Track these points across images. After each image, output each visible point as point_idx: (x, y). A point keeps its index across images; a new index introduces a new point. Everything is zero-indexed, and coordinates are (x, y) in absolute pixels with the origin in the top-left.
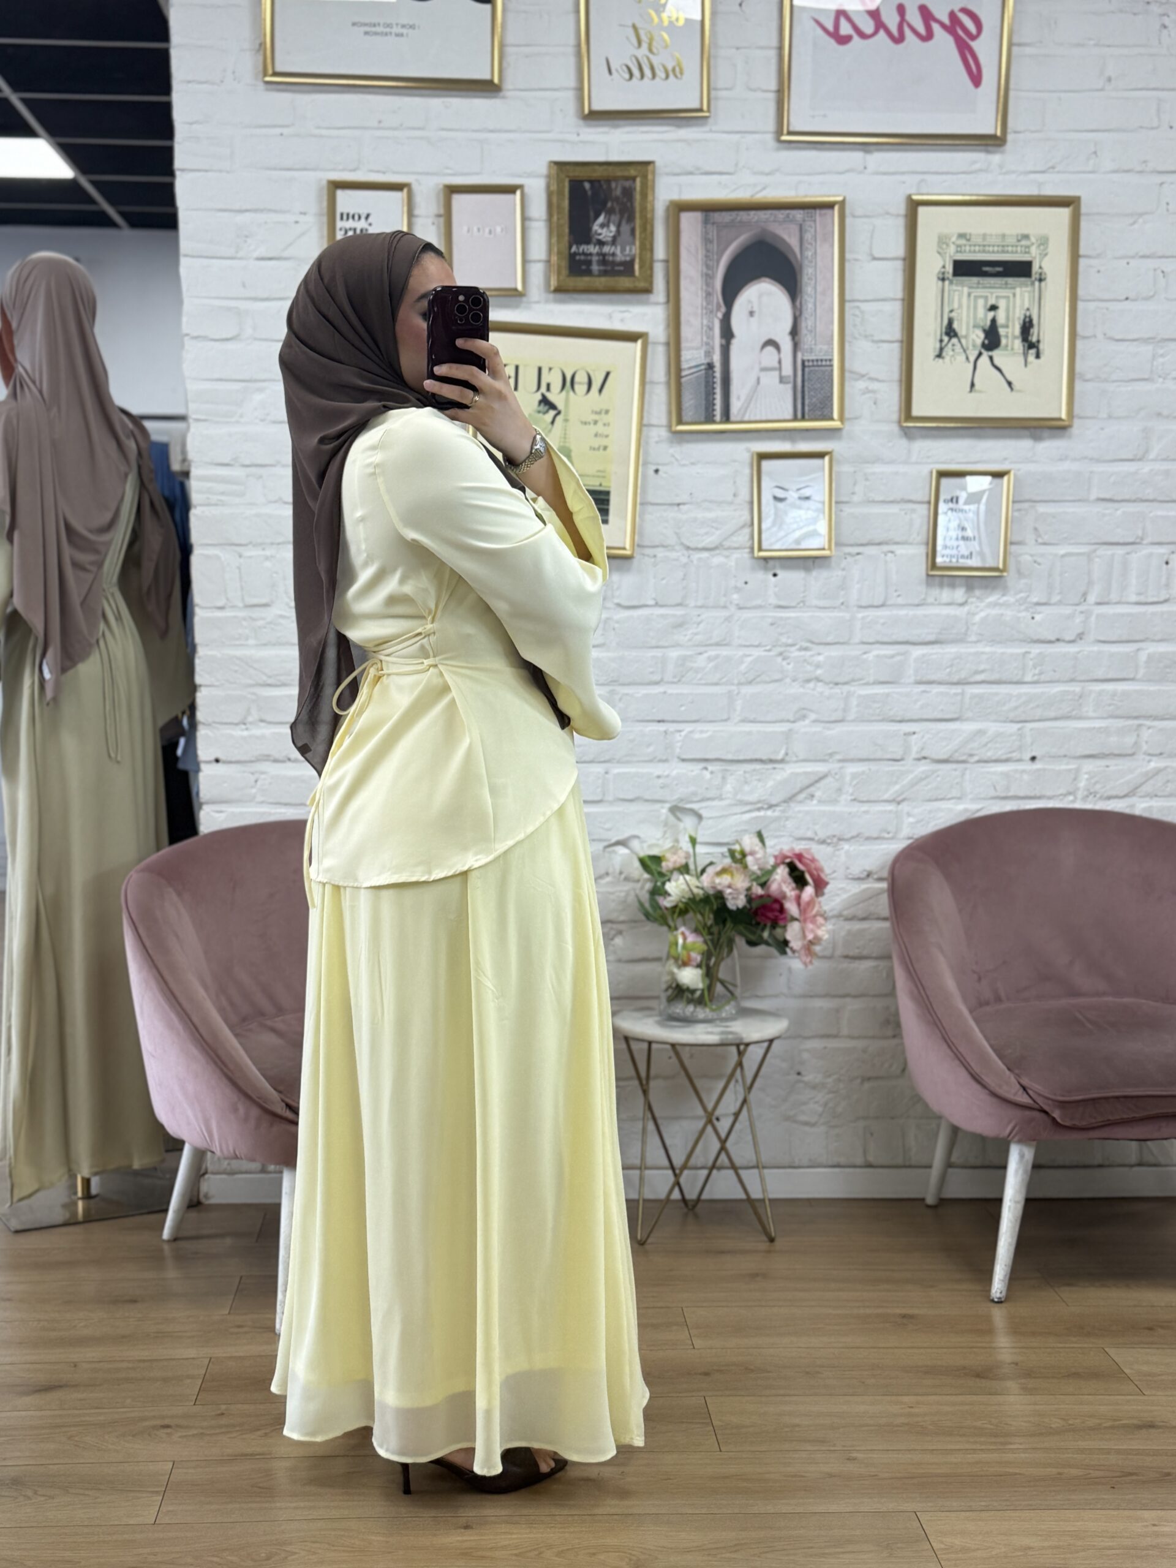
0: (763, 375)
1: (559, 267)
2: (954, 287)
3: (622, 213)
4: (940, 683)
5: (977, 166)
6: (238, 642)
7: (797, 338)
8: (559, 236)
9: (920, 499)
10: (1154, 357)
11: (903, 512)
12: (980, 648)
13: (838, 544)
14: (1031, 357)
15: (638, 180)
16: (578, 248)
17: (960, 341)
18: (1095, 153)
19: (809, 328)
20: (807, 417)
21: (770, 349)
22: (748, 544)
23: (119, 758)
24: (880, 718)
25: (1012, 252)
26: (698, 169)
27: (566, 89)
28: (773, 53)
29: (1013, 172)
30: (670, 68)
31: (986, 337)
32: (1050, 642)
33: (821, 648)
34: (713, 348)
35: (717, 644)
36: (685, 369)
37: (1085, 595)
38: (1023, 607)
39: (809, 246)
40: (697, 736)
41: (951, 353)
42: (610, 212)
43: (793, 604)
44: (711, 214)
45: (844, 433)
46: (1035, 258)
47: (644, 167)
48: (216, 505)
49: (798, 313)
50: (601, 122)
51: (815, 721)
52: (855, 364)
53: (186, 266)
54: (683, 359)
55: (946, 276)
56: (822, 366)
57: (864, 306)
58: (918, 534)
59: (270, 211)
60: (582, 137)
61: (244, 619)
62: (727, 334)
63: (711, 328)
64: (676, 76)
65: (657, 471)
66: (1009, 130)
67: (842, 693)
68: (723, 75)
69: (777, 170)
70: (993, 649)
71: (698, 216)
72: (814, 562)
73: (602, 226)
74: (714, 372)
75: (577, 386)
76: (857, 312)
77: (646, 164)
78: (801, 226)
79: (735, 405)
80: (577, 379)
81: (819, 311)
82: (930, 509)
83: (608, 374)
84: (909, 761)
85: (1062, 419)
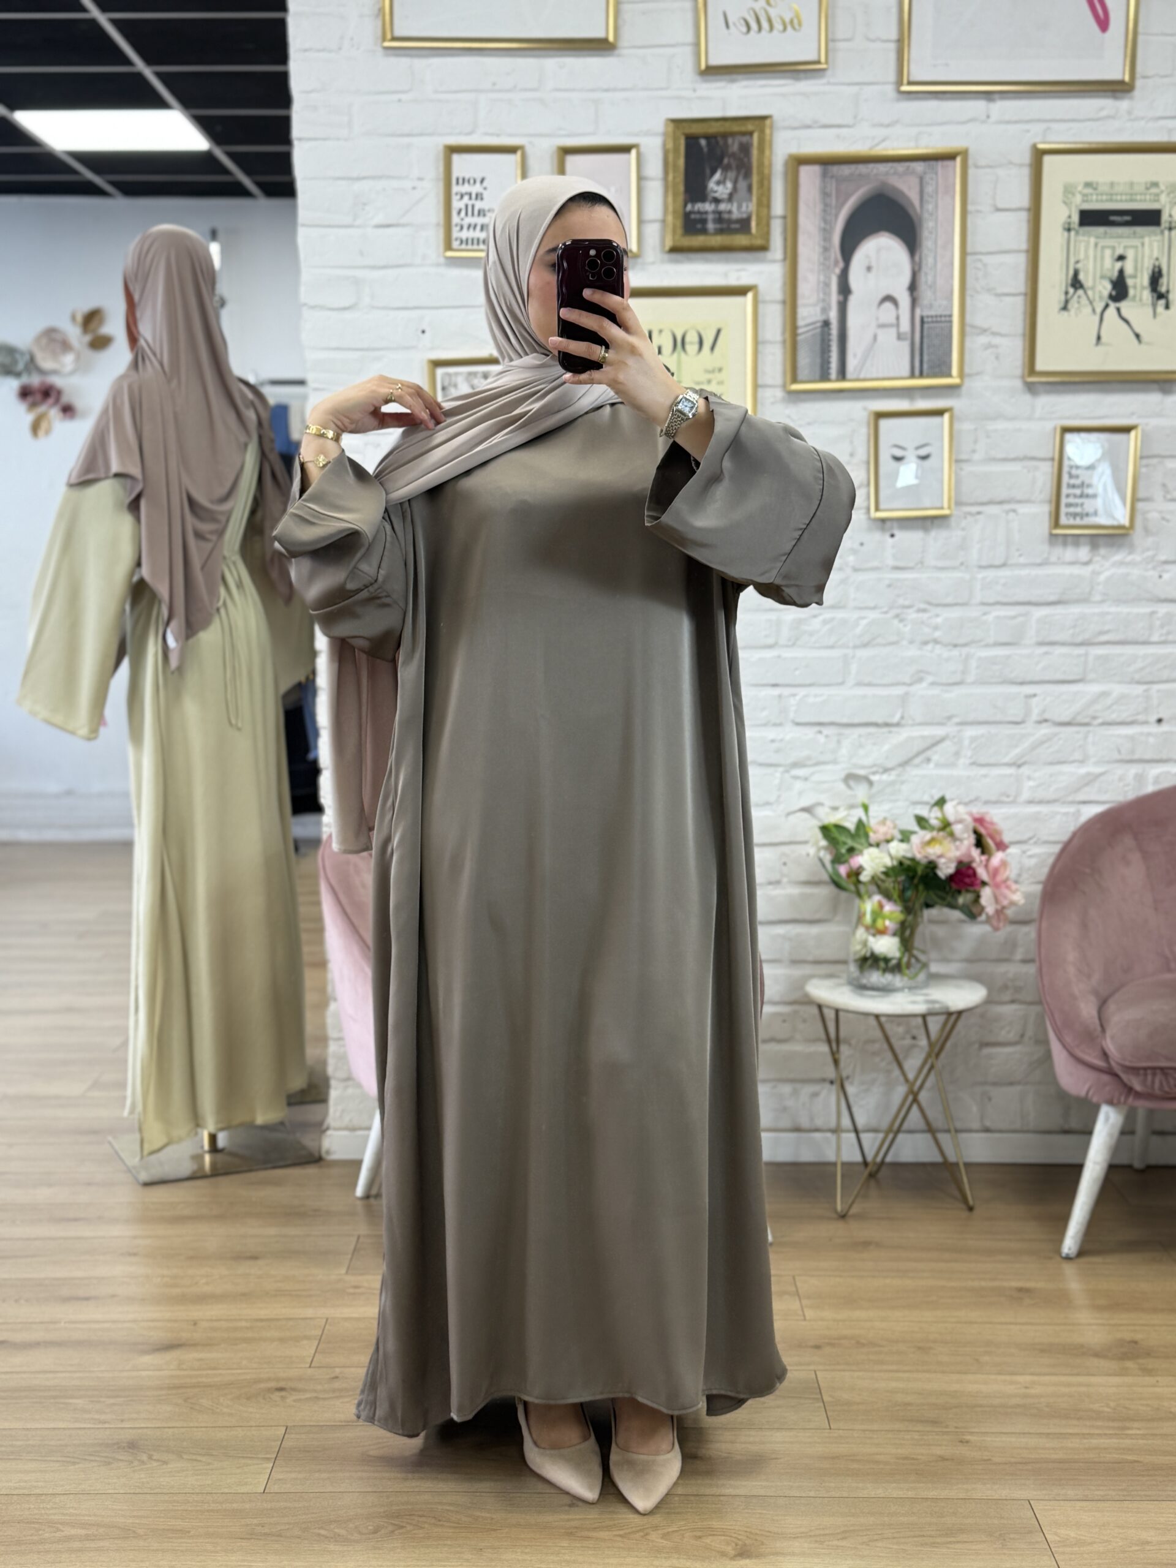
0: (880, 332)
1: (674, 227)
2: (1081, 238)
3: (738, 169)
4: (1063, 644)
5: (1104, 113)
7: (915, 294)
8: (675, 195)
9: (1042, 455)
11: (1026, 470)
12: (1105, 608)
13: (958, 504)
14: (1160, 308)
15: (756, 136)
16: (693, 207)
17: (1086, 293)
19: (929, 283)
20: (925, 372)
21: (888, 305)
22: (866, 504)
23: (240, 725)
24: (1000, 680)
25: (1140, 201)
26: (816, 122)
27: (683, 44)
28: (894, 2)
29: (1142, 118)
30: (787, 20)
33: (938, 610)
34: (830, 305)
35: (833, 607)
36: (801, 327)
38: (1150, 566)
39: (930, 199)
40: (811, 700)
41: (1076, 305)
42: (726, 169)
43: (911, 564)
44: (830, 167)
45: (964, 389)
46: (1165, 206)
47: (761, 119)
49: (916, 268)
50: (718, 77)
51: (933, 684)
52: (976, 318)
53: (302, 234)
54: (799, 316)
55: (1072, 225)
56: (941, 322)
57: (986, 259)
58: (1041, 493)
59: (389, 177)
60: (699, 93)
62: (845, 290)
63: (827, 285)
64: (794, 28)
66: (1138, 75)
67: (961, 655)
68: (842, 26)
69: (897, 122)
70: (1118, 609)
71: (816, 169)
72: (932, 523)
73: (718, 183)
74: (830, 329)
75: (688, 347)
76: (979, 265)
77: (763, 118)
78: (921, 179)
79: (852, 363)
80: (688, 339)
81: (939, 265)
82: (1053, 466)
83: (719, 332)
84: (1029, 723)
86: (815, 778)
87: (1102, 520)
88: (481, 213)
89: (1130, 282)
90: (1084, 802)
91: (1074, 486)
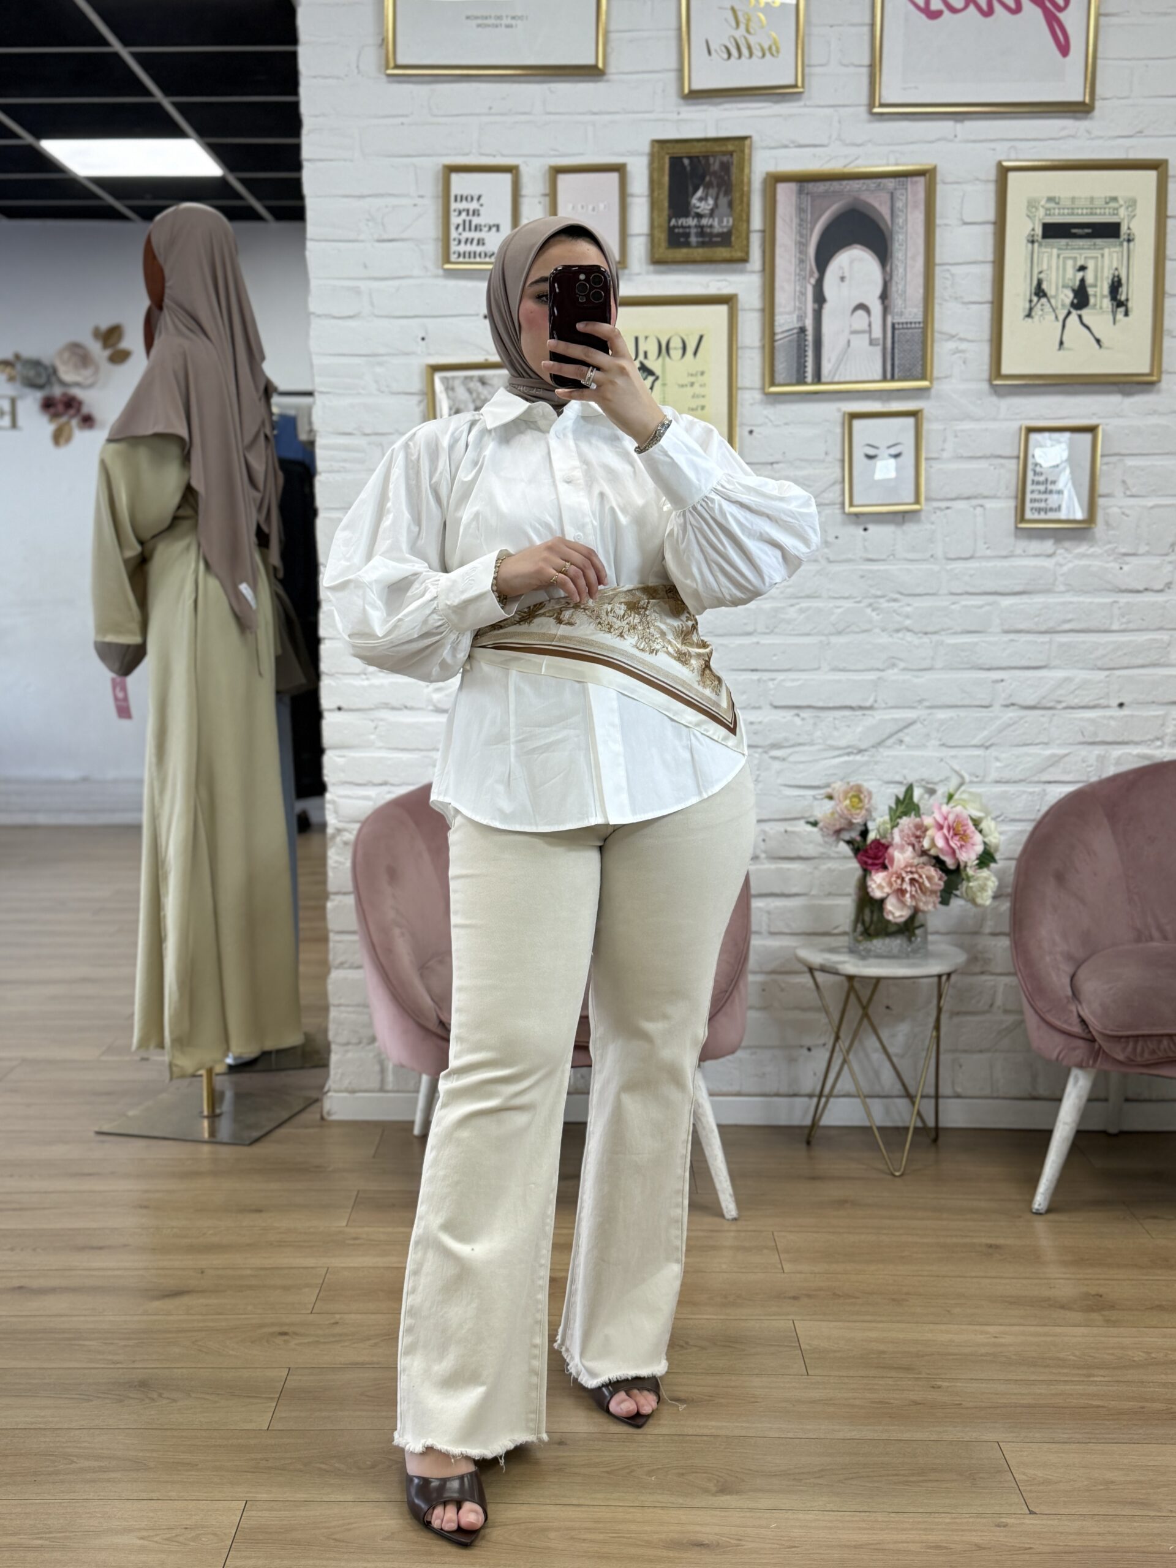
0: (853, 337)
2: (1043, 249)
3: (719, 186)
4: (1028, 632)
5: (1065, 133)
7: (886, 302)
9: (1008, 454)
11: (992, 468)
12: (1069, 598)
13: (928, 499)
15: (735, 155)
16: (677, 221)
17: (1049, 301)
19: (900, 292)
20: (896, 377)
21: (861, 313)
22: (839, 500)
24: (967, 666)
25: (1100, 214)
26: (793, 142)
27: (667, 70)
28: (866, 30)
29: (1101, 137)
30: (766, 47)
31: (1075, 297)
32: (1138, 592)
33: (909, 600)
34: (805, 313)
35: (808, 597)
36: (778, 333)
37: (1173, 546)
38: (1111, 558)
39: (900, 214)
40: (788, 684)
41: (1040, 313)
42: (708, 186)
43: (884, 557)
44: (805, 184)
45: (933, 391)
46: (1124, 219)
47: (741, 141)
48: (339, 471)
49: (888, 278)
50: (700, 101)
51: (904, 669)
52: (946, 325)
53: (312, 248)
54: (777, 323)
55: (1036, 238)
56: (911, 329)
57: (955, 270)
58: (1007, 488)
59: (389, 195)
60: (683, 116)
62: (820, 298)
63: (803, 294)
64: (772, 55)
65: (751, 432)
66: (1097, 97)
67: (931, 642)
68: (816, 53)
69: (870, 141)
70: (1081, 599)
71: (793, 186)
72: (904, 517)
73: (701, 199)
74: (806, 335)
75: (672, 352)
76: (947, 275)
77: (744, 139)
78: (892, 194)
79: (827, 368)
80: (672, 345)
81: (908, 276)
82: (1018, 464)
83: (701, 337)
84: (997, 708)
85: (1150, 374)
86: (792, 759)
87: (1063, 515)
88: (478, 228)
89: (1090, 291)
90: (1049, 782)
91: (1038, 483)
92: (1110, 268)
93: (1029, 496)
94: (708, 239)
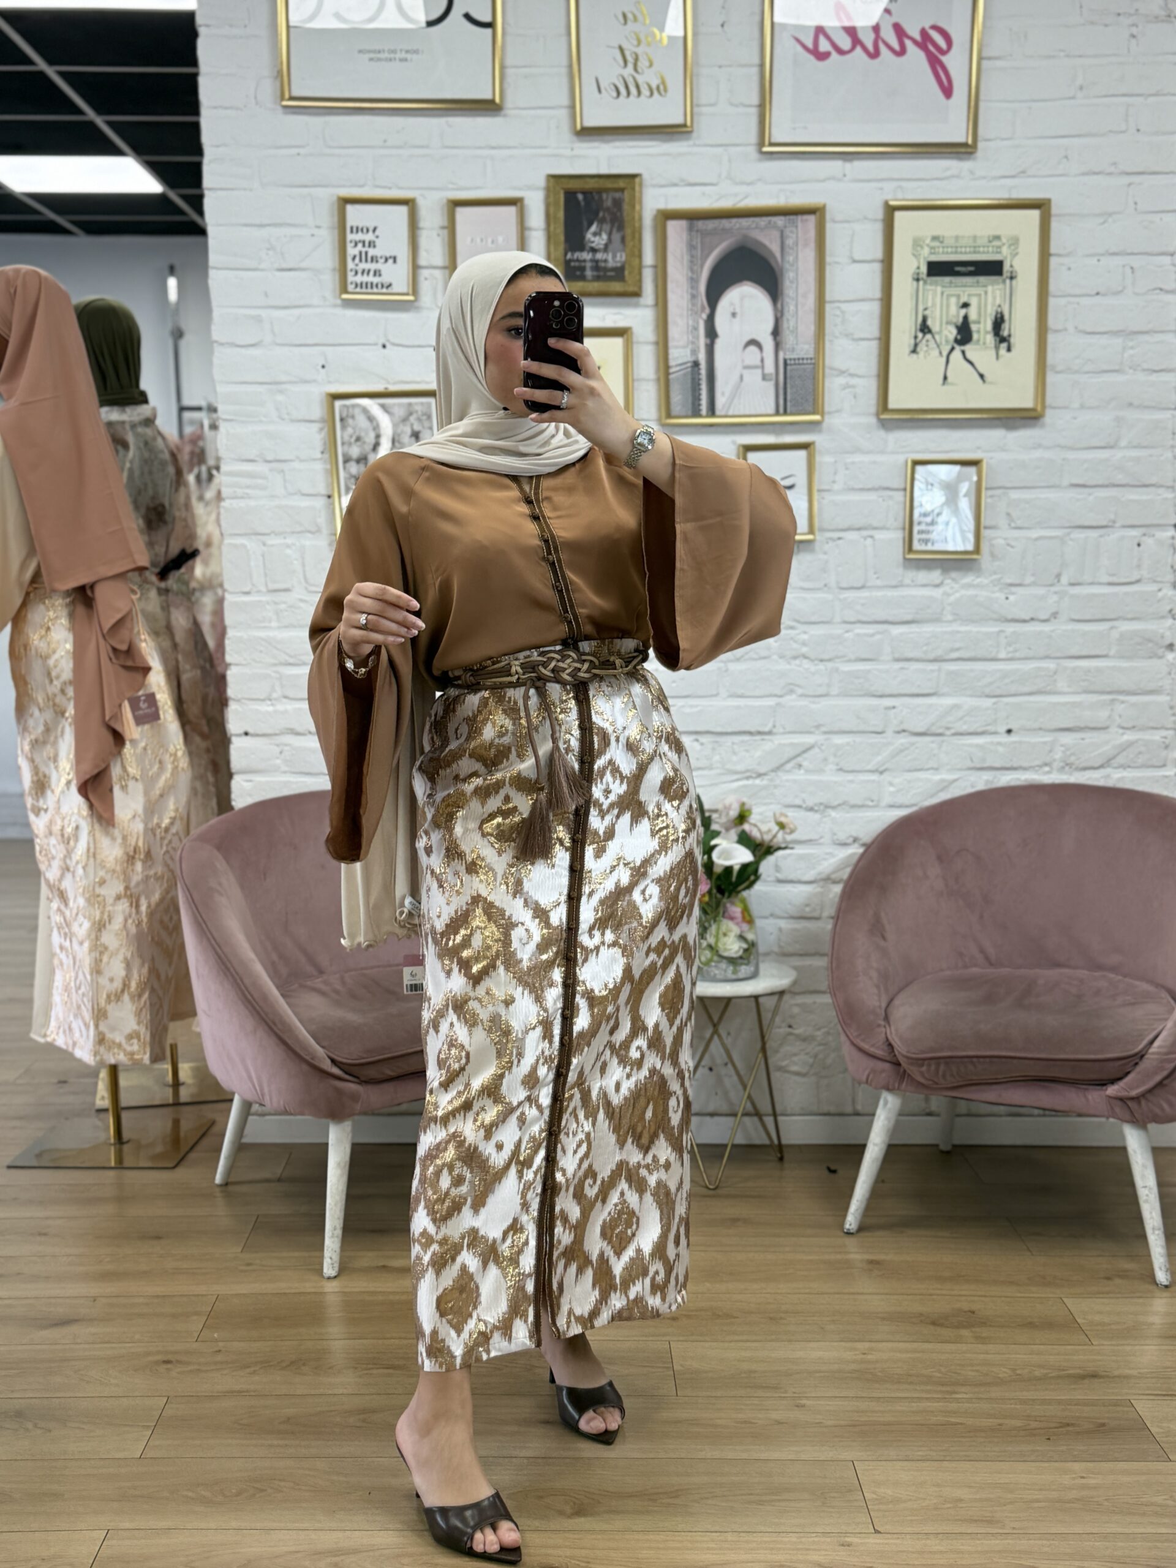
0: (746, 373)
2: (928, 287)
3: (613, 222)
4: (917, 660)
5: (949, 173)
6: (263, 625)
7: (778, 338)
9: (895, 486)
10: (1124, 349)
11: (881, 499)
12: (957, 627)
13: (819, 530)
17: (934, 337)
18: (1066, 157)
19: (791, 329)
20: (789, 410)
21: (753, 349)
24: (861, 693)
25: (983, 252)
26: (683, 181)
27: (559, 107)
28: (755, 70)
29: (985, 178)
30: (654, 86)
32: (1024, 621)
33: (806, 628)
34: (698, 347)
36: (672, 367)
37: (1058, 576)
38: (996, 589)
39: (790, 252)
40: (688, 710)
41: (925, 348)
44: (695, 221)
45: (825, 425)
46: (1006, 257)
47: (633, 177)
48: (240, 500)
49: (779, 315)
50: (596, 138)
51: (802, 695)
52: (836, 360)
53: (215, 277)
54: (671, 357)
55: (921, 276)
56: (802, 363)
57: (843, 306)
58: (896, 520)
59: (289, 225)
60: (577, 152)
61: (268, 603)
62: (712, 334)
63: (696, 329)
64: (660, 94)
66: (980, 138)
67: (826, 669)
68: (705, 92)
69: (759, 180)
70: (968, 628)
71: (683, 224)
73: (595, 234)
74: (700, 369)
76: (838, 312)
78: (782, 232)
79: (720, 401)
81: (800, 313)
82: (905, 496)
84: (889, 733)
85: (1033, 410)
88: (374, 260)
89: (974, 327)
91: (925, 515)
92: (993, 305)
93: (916, 529)
94: (603, 273)
